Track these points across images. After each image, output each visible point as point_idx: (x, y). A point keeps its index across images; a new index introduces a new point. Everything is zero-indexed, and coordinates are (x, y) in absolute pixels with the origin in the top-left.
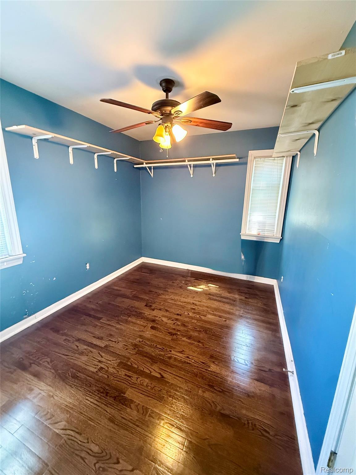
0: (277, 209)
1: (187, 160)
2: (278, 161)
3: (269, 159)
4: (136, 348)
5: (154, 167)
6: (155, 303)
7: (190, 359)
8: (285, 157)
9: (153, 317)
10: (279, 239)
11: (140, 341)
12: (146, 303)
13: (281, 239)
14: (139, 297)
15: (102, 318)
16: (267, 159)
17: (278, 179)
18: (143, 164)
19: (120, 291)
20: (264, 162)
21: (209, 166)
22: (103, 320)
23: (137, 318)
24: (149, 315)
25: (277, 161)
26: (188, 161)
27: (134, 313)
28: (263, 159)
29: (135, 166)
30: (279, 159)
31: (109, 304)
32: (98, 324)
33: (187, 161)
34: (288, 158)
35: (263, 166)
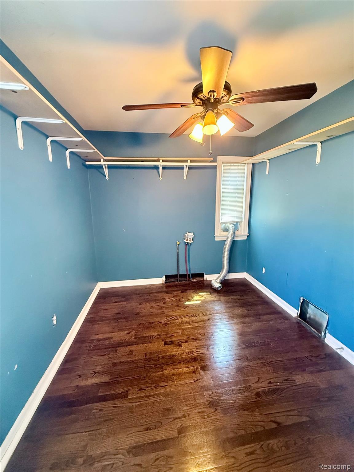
0: (243, 209)
1: (161, 159)
2: (242, 167)
3: (234, 165)
4: (217, 408)
5: (109, 166)
6: (172, 336)
7: (273, 383)
8: (247, 164)
9: (188, 355)
10: (246, 236)
11: (210, 395)
12: (163, 341)
13: (248, 236)
14: (145, 337)
15: (127, 391)
16: (232, 165)
17: (242, 183)
18: (100, 161)
19: (111, 338)
20: (230, 167)
21: (182, 168)
22: (132, 394)
23: (174, 365)
24: (182, 354)
25: (240, 167)
26: (163, 162)
27: (163, 361)
28: (229, 164)
29: (88, 163)
30: (242, 166)
31: (115, 364)
32: (131, 405)
33: (161, 161)
34: (249, 165)
35: (230, 171)
